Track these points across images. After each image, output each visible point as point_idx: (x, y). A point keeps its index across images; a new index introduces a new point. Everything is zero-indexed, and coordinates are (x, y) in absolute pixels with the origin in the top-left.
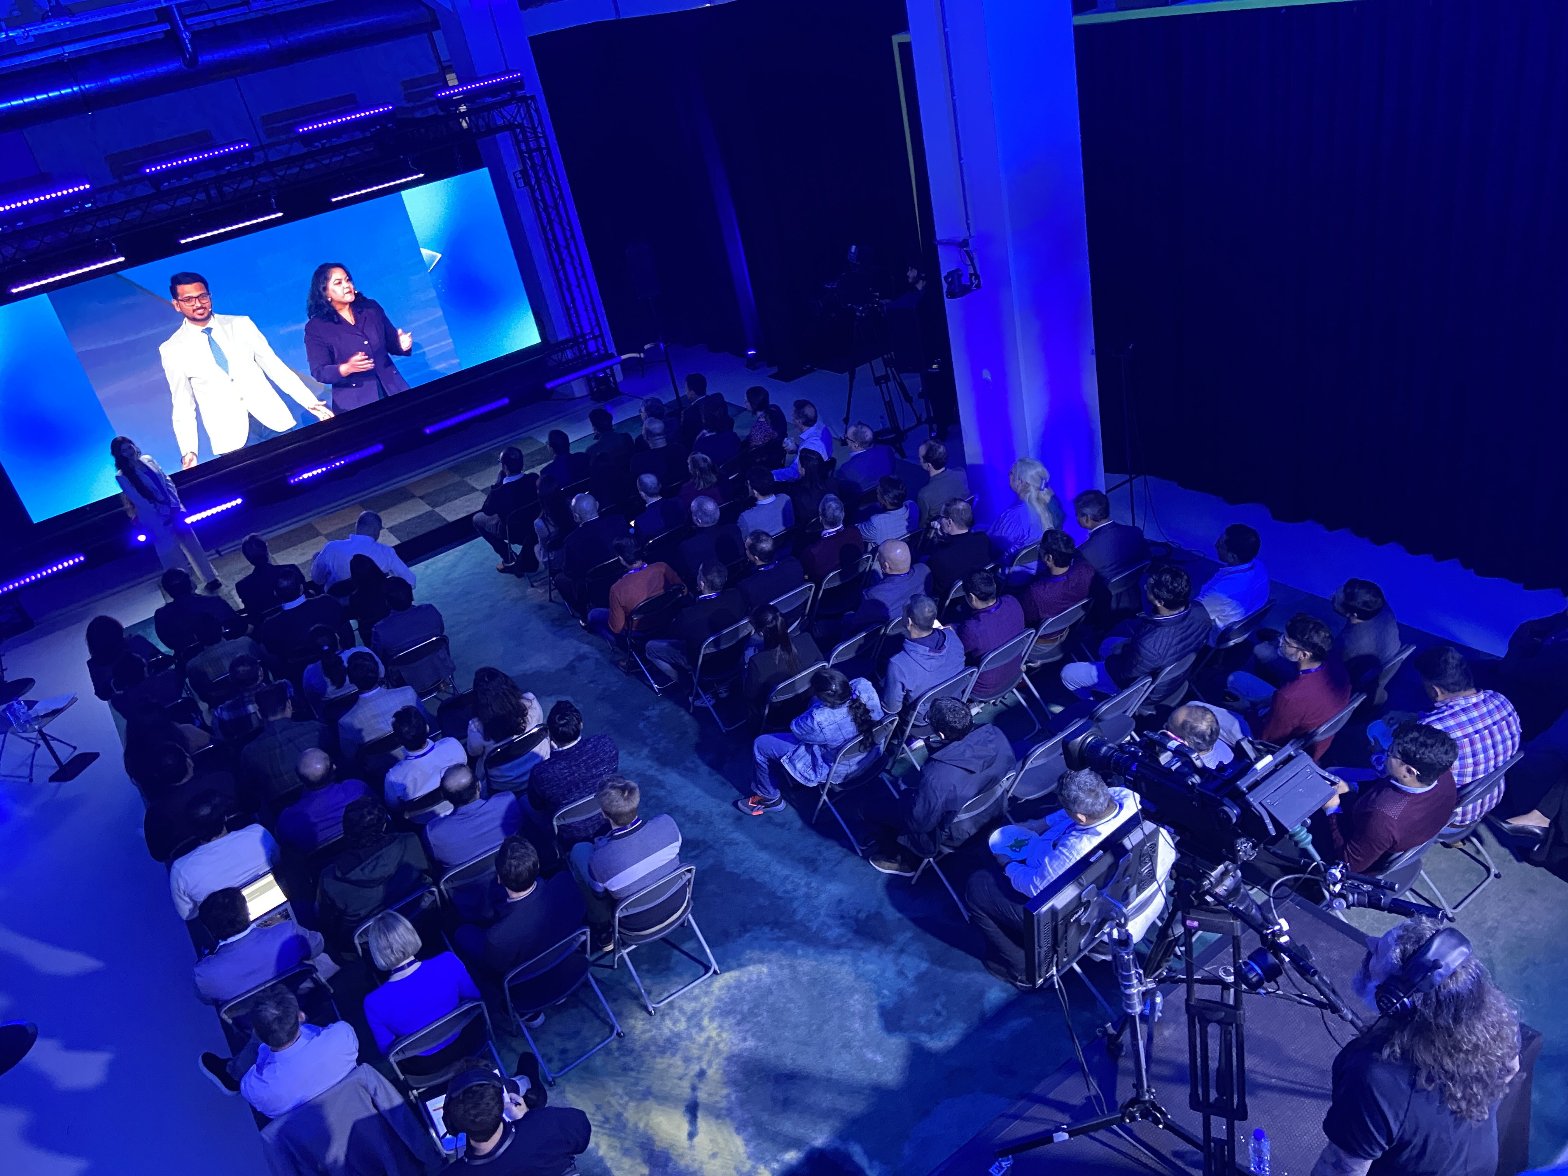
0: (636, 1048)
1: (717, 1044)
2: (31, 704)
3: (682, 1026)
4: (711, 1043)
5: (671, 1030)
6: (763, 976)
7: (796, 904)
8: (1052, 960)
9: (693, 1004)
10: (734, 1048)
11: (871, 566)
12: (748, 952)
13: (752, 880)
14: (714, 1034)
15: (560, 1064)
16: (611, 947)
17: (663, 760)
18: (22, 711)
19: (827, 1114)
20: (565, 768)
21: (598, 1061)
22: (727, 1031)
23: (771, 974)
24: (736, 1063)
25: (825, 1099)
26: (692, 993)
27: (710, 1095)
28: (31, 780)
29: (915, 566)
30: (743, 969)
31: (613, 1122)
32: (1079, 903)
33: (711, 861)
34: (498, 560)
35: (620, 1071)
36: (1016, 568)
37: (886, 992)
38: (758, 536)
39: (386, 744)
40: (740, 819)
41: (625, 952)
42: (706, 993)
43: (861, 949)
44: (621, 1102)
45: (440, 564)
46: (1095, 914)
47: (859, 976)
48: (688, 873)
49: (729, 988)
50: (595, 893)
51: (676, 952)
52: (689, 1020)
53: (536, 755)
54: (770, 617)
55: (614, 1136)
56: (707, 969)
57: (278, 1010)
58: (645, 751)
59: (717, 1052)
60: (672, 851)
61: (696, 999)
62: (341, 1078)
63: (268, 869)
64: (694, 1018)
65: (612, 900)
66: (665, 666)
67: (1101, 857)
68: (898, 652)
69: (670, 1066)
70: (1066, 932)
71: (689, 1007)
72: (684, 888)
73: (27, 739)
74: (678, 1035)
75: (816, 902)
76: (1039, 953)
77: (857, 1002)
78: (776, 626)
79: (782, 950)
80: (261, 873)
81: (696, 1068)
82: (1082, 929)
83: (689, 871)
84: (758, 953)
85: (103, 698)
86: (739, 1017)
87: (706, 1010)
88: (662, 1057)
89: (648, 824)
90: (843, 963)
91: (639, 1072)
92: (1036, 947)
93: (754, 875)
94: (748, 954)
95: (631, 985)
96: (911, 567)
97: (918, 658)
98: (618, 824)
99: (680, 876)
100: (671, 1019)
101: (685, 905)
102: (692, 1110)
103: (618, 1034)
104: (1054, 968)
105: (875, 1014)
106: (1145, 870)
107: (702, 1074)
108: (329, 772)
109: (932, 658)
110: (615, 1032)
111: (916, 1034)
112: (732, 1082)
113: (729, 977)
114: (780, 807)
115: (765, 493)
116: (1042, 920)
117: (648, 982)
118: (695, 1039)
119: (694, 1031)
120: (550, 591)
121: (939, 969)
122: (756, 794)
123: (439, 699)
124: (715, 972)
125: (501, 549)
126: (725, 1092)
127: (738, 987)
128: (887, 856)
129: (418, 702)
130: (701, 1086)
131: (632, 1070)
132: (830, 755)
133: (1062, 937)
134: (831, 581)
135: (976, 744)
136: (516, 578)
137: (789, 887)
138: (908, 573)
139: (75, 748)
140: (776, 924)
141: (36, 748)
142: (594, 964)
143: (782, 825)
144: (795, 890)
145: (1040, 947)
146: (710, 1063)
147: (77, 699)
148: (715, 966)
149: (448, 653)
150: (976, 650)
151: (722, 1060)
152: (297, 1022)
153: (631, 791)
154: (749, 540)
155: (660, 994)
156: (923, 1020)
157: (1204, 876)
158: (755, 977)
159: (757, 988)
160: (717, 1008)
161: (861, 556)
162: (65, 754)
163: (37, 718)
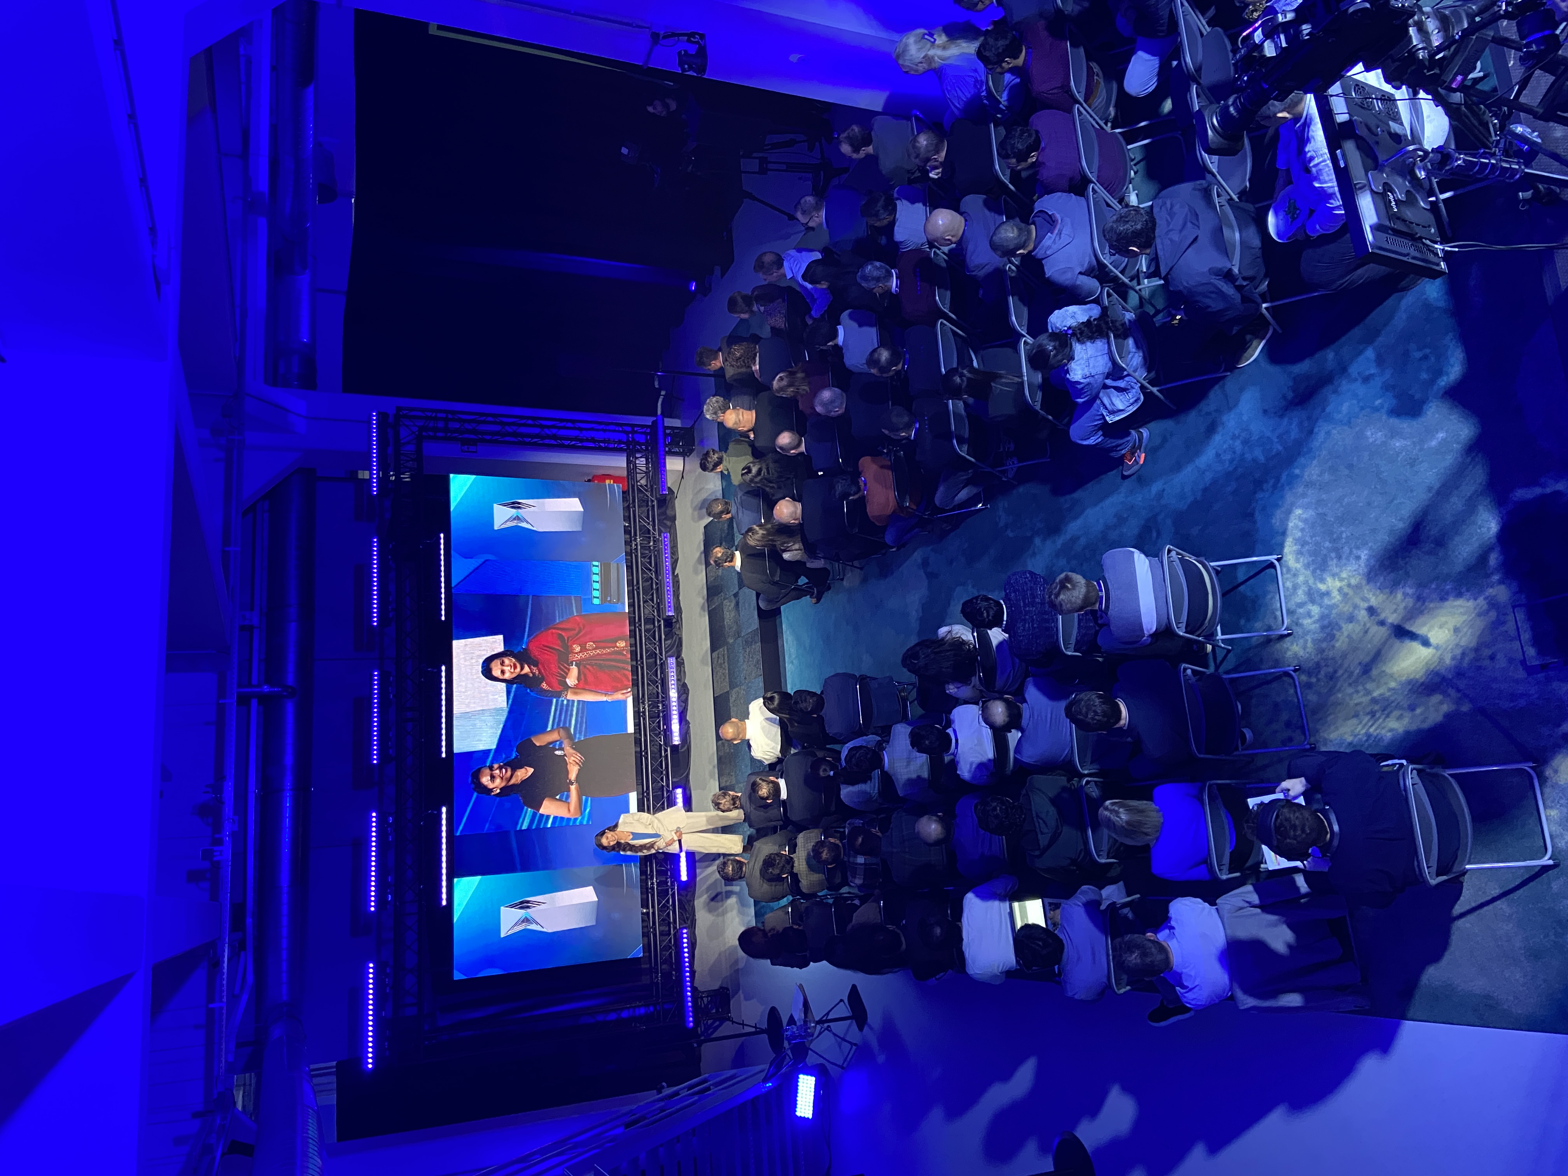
0: (1316, 660)
1: (1349, 585)
2: (791, 1020)
3: (1315, 610)
4: (1346, 590)
5: (1314, 622)
6: (1304, 516)
7: (1248, 456)
8: (1428, 246)
9: (1300, 592)
10: (1361, 572)
11: (944, 253)
12: (1273, 521)
13: (1205, 490)
14: (1338, 584)
15: (1298, 731)
16: (1209, 647)
17: (1053, 529)
18: (795, 1030)
19: (1471, 508)
20: (1024, 626)
21: (1312, 697)
22: (1341, 571)
23: (1306, 507)
24: (1376, 575)
25: (1456, 503)
26: (1288, 588)
27: (1395, 611)
28: (855, 1044)
29: (962, 209)
30: (1289, 532)
31: (1376, 708)
32: (1381, 198)
33: (1169, 522)
34: (807, 600)
35: (1331, 683)
36: (1003, 99)
37: (1378, 402)
38: (872, 361)
39: (936, 764)
40: (1142, 479)
41: (1220, 636)
42: (1295, 575)
43: (1323, 410)
44: (1362, 693)
45: (793, 651)
46: (1400, 180)
47: (1349, 423)
48: (1171, 555)
49: (1300, 553)
50: (1150, 644)
51: (1242, 588)
52: (1313, 601)
53: (1001, 644)
54: (958, 380)
55: (1391, 712)
56: (1271, 565)
57: (1134, 952)
58: (1037, 541)
59: (1358, 587)
60: (1141, 562)
61: (1295, 587)
62: (1220, 925)
63: (1007, 903)
64: (1314, 596)
65: (1165, 632)
66: (963, 495)
67: (1344, 155)
68: (1042, 266)
69: (1349, 636)
70: (1404, 221)
71: (1301, 596)
72: (1182, 560)
73: (820, 1033)
74: (1323, 617)
75: (1255, 437)
76: (1414, 258)
77: (1374, 435)
78: (968, 379)
79: (1287, 488)
80: (1009, 910)
81: (1362, 615)
82: (1410, 200)
83: (1169, 551)
84: (1278, 512)
85: (807, 965)
86: (1333, 555)
87: (1311, 582)
88: (1338, 640)
89: (1106, 576)
90: (1328, 433)
91: (1341, 666)
92: (1405, 259)
93: (1201, 486)
94: (1276, 521)
95: (1254, 641)
96: (961, 214)
97: (1055, 247)
98: (1094, 604)
99: (1170, 562)
100: (1304, 618)
101: (1200, 566)
102: (1402, 633)
103: (1295, 671)
104: (1436, 246)
105: (1394, 421)
106: (1378, 105)
107: (1371, 611)
108: (941, 820)
109: (1060, 233)
110: (1292, 672)
111: (1435, 388)
112: (1394, 586)
113: (1290, 549)
114: (1145, 435)
115: (835, 335)
116: (1380, 245)
117: (1258, 625)
118: (1334, 604)
119: (1326, 601)
120: (852, 566)
121: (1380, 338)
122: (1124, 455)
123: (913, 701)
124: (1278, 560)
125: (800, 593)
126: (1399, 596)
127: (1304, 544)
128: (1243, 348)
129: (909, 724)
130: (1382, 616)
131: (1335, 672)
132: (1116, 372)
133: (1409, 227)
134: (942, 299)
135: (1168, 224)
136: (830, 592)
137: (1228, 457)
138: (966, 221)
139: (842, 1001)
140: (1259, 484)
141: (830, 1031)
142: (1217, 667)
143: (1165, 440)
144: (1234, 452)
145: (1408, 255)
146: (1365, 599)
147: (801, 985)
148: (1272, 558)
149: (874, 679)
150: (1071, 179)
151: (1367, 587)
152: (1153, 942)
153: (1068, 579)
154: (874, 371)
155: (1275, 618)
156: (1424, 376)
157: (1413, 53)
158: (1301, 524)
159: (1313, 526)
160: (1314, 572)
161: (931, 259)
162: (844, 1010)
163: (805, 1022)
